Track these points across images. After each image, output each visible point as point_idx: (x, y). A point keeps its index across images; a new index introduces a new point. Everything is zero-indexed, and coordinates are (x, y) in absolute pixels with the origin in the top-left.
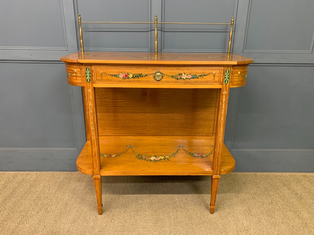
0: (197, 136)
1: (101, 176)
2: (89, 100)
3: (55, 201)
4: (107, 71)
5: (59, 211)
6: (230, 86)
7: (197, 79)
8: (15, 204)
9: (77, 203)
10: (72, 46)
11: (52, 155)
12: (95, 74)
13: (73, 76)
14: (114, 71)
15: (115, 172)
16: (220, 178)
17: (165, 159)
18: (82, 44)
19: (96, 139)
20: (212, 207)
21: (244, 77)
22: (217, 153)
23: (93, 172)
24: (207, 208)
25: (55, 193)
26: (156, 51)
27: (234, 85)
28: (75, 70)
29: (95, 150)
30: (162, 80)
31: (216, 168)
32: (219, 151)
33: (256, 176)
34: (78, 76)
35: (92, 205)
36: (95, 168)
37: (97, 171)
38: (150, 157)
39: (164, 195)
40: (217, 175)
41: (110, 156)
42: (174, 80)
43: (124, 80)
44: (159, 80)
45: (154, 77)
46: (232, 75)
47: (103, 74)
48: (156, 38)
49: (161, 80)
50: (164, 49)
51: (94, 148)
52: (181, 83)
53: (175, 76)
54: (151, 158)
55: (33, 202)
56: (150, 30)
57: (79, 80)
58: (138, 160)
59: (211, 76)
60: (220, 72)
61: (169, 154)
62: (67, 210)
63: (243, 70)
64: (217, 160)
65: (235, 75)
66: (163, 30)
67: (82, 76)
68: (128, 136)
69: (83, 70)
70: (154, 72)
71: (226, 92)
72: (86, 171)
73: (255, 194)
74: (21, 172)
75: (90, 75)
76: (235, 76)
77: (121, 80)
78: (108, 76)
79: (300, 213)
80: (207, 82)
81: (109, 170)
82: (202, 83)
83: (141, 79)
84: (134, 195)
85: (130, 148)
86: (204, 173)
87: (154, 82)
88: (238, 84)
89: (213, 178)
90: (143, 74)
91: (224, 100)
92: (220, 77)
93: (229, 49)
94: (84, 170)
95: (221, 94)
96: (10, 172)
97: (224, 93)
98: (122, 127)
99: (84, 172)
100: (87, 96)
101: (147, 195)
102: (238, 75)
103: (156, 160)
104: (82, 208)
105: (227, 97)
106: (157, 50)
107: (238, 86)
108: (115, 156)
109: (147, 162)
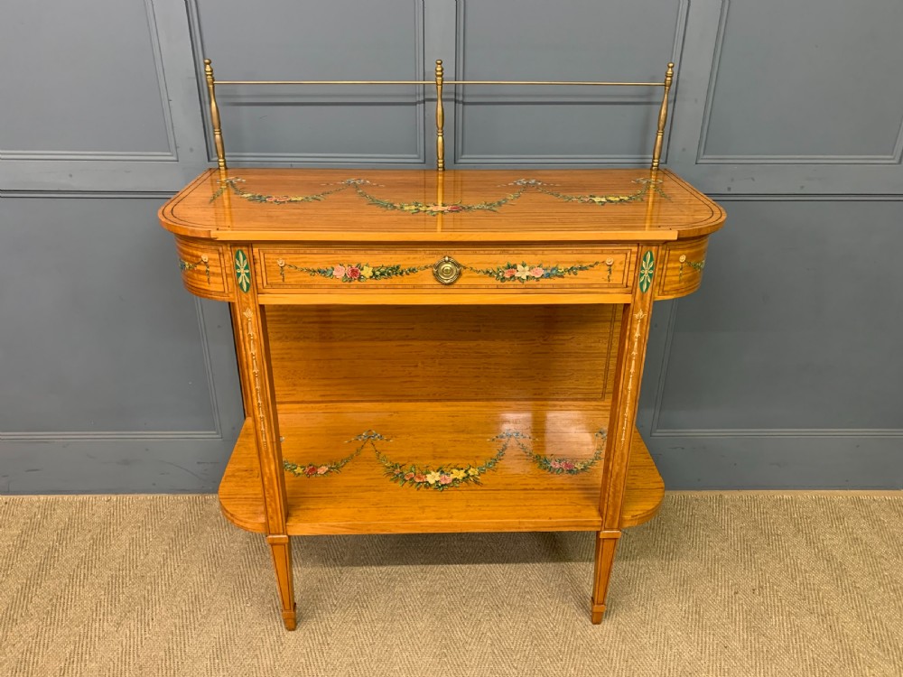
0: (557, 400)
1: (289, 537)
2: (247, 339)
3: (164, 588)
4: (296, 258)
5: (177, 621)
6: (656, 295)
7: (561, 279)
8: (54, 601)
9: (227, 594)
10: (191, 150)
11: (147, 450)
12: (263, 269)
13: (199, 272)
14: (319, 259)
15: (328, 526)
16: (619, 536)
17: (466, 482)
18: (219, 146)
19: (272, 442)
20: (597, 608)
21: (695, 267)
22: (614, 474)
23: (267, 524)
24: (583, 606)
25: (164, 564)
26: (440, 165)
27: (666, 293)
28: (205, 257)
29: (270, 469)
30: (457, 283)
31: (611, 513)
32: (620, 469)
33: (720, 500)
34: (214, 274)
35: (266, 601)
36: (272, 518)
37: (278, 524)
38: (424, 472)
39: (464, 567)
40: (612, 529)
41: (314, 470)
42: (492, 281)
43: (347, 283)
44: (449, 284)
45: (436, 275)
46: (661, 266)
47: (286, 268)
48: (440, 126)
49: (455, 281)
50: (462, 154)
51: (266, 465)
52: (515, 291)
53: (496, 270)
54: (428, 476)
55: (103, 593)
56: (421, 98)
57: (216, 283)
58: (393, 484)
59: (599, 270)
60: (628, 260)
61: (478, 462)
62: (200, 616)
63: (692, 251)
64: (614, 493)
65: (670, 265)
66: (461, 98)
67: (224, 275)
68: (362, 401)
69: (227, 257)
70: (435, 260)
71: (644, 311)
72: (246, 522)
73: (716, 560)
74: (66, 497)
75: (247, 271)
76: (670, 268)
77: (340, 282)
78: (301, 274)
79: (837, 618)
80: (588, 286)
81: (311, 521)
82: (573, 289)
83: (396, 280)
84: (383, 569)
85: (369, 441)
86: (577, 526)
87: (435, 287)
88: (677, 290)
89: (601, 537)
90: (402, 268)
91: (637, 334)
92: (626, 272)
93: (656, 156)
94: (241, 521)
95: (629, 319)
96: (35, 498)
97: (636, 316)
98: (346, 378)
99: (242, 524)
100: (242, 329)
101: (418, 568)
102: (680, 265)
103: (443, 483)
104: (239, 611)
105: (644, 328)
106: (443, 162)
107: (679, 295)
108: (327, 472)
109: (418, 489)
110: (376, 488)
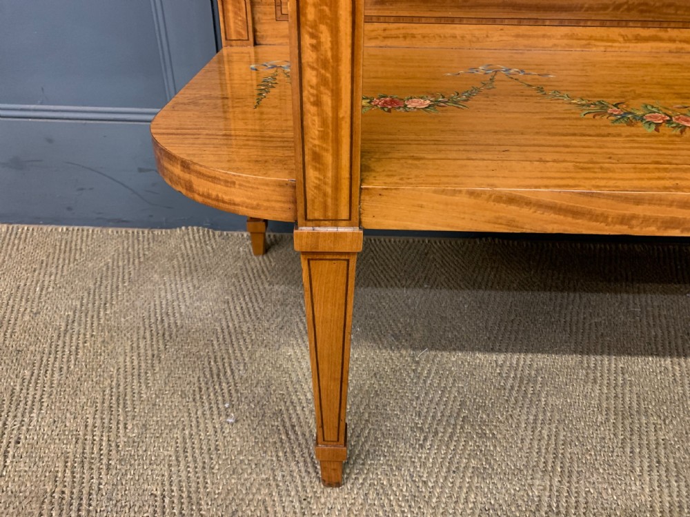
5: (70, 448)
9: (184, 394)
11: (50, 140)
35: (269, 413)
41: (394, 102)
58: (626, 128)
62: (123, 439)
104: (211, 431)
108: (432, 105)
110: (589, 132)
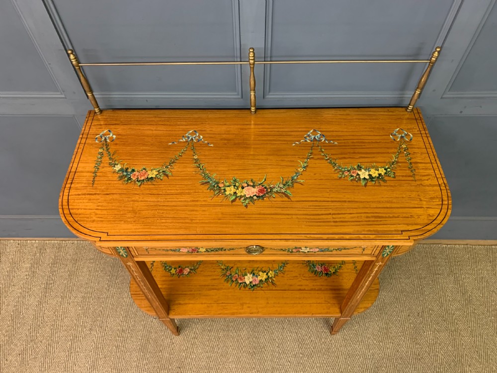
1: (171, 319)
7: (330, 252)
12: (135, 250)
17: (267, 283)
18: (93, 102)
26: (253, 110)
29: (156, 304)
36: (160, 315)
37: (164, 316)
40: (346, 318)
41: (181, 271)
42: (285, 253)
43: (190, 254)
47: (149, 249)
48: (252, 87)
52: (299, 256)
53: (287, 249)
54: (246, 277)
59: (357, 249)
60: (376, 246)
61: (274, 266)
71: (382, 262)
75: (125, 251)
77: (185, 253)
78: (160, 251)
80: (348, 254)
82: (338, 255)
83: (221, 252)
87: (247, 254)
90: (225, 248)
91: (376, 270)
92: (374, 250)
93: (412, 104)
95: (372, 265)
97: (377, 264)
103: (254, 283)
108: (189, 272)
109: (240, 289)
110: (217, 288)
